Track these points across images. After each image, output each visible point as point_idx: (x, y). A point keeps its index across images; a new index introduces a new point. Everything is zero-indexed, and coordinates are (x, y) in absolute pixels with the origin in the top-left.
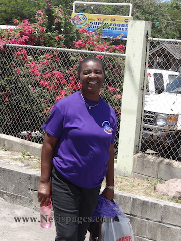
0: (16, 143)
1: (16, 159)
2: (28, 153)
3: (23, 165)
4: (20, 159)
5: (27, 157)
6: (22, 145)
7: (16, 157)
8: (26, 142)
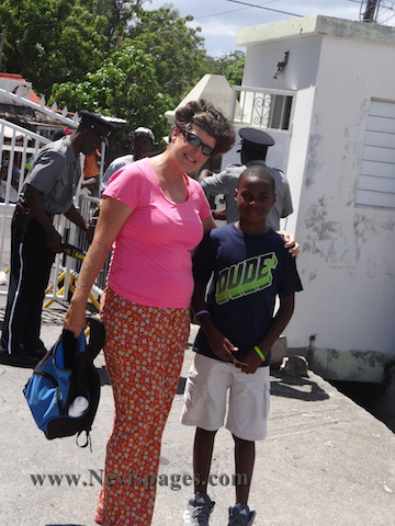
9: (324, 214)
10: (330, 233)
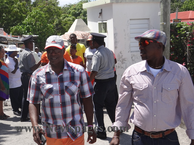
9: (122, 56)
10: (125, 61)
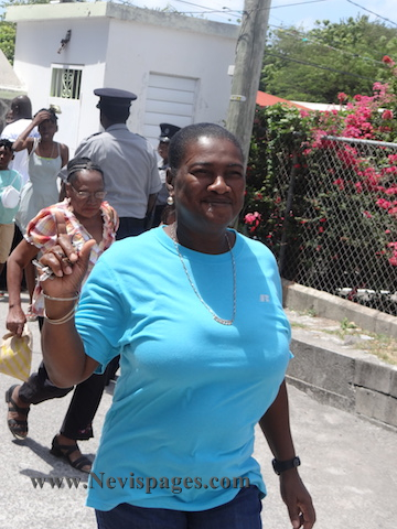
0: (333, 305)
1: (332, 332)
2: (353, 323)
3: (343, 342)
4: (337, 333)
5: (350, 330)
6: (343, 309)
7: (332, 328)
8: (350, 304)
